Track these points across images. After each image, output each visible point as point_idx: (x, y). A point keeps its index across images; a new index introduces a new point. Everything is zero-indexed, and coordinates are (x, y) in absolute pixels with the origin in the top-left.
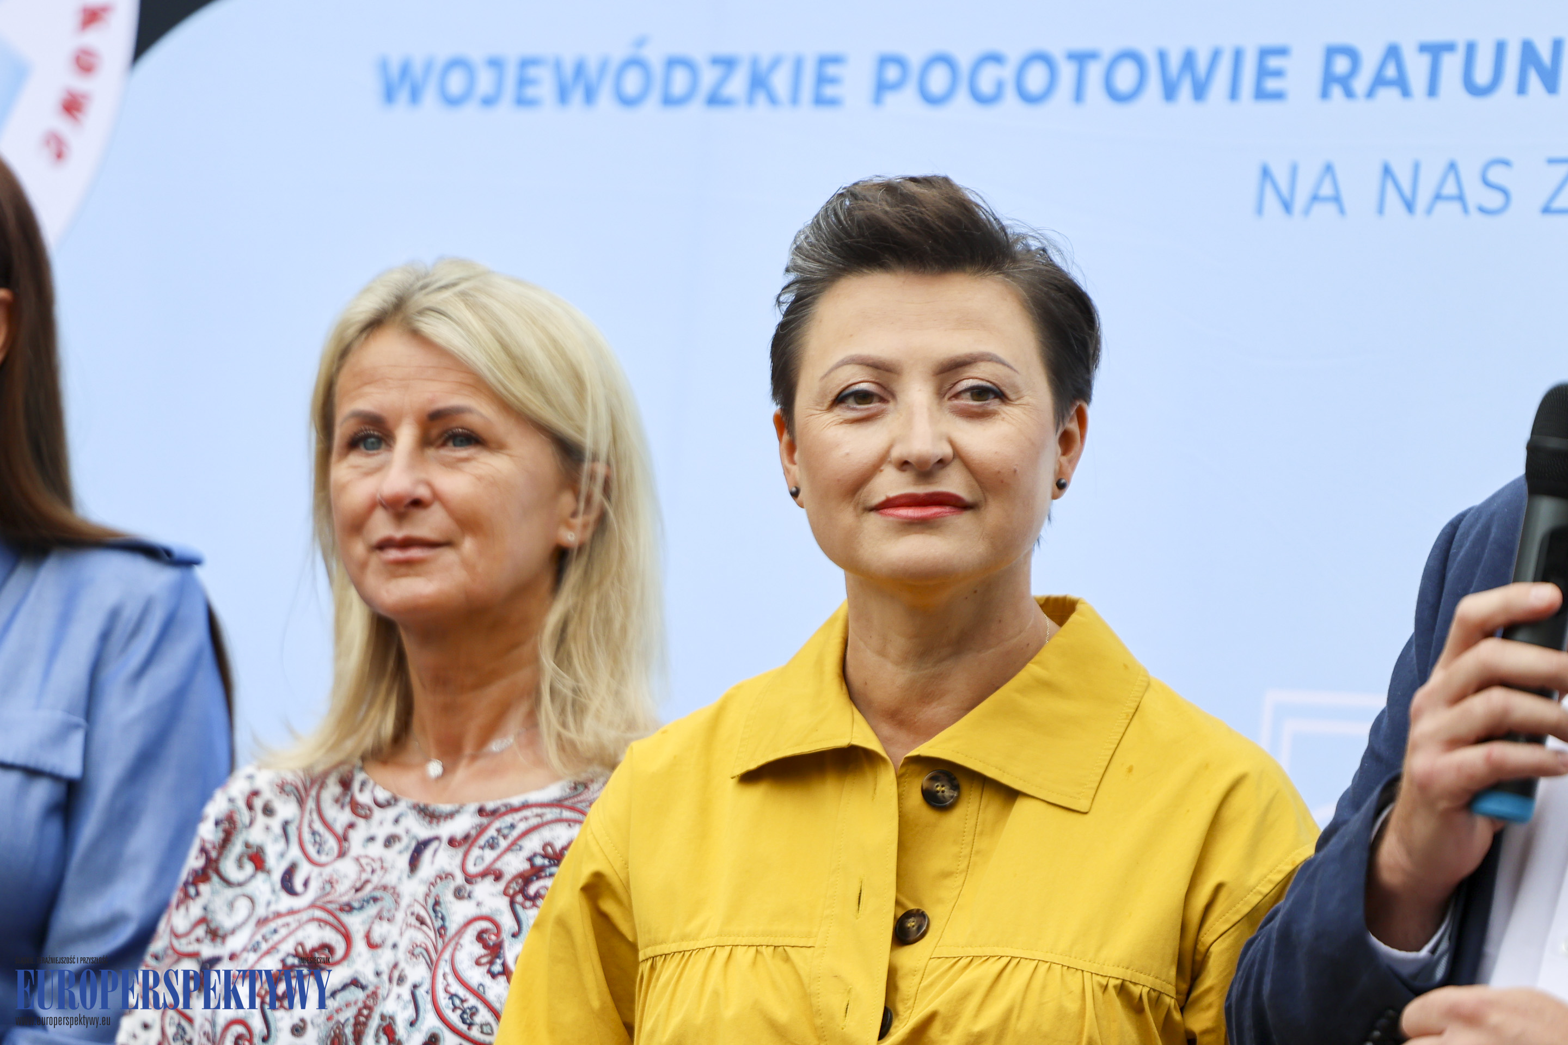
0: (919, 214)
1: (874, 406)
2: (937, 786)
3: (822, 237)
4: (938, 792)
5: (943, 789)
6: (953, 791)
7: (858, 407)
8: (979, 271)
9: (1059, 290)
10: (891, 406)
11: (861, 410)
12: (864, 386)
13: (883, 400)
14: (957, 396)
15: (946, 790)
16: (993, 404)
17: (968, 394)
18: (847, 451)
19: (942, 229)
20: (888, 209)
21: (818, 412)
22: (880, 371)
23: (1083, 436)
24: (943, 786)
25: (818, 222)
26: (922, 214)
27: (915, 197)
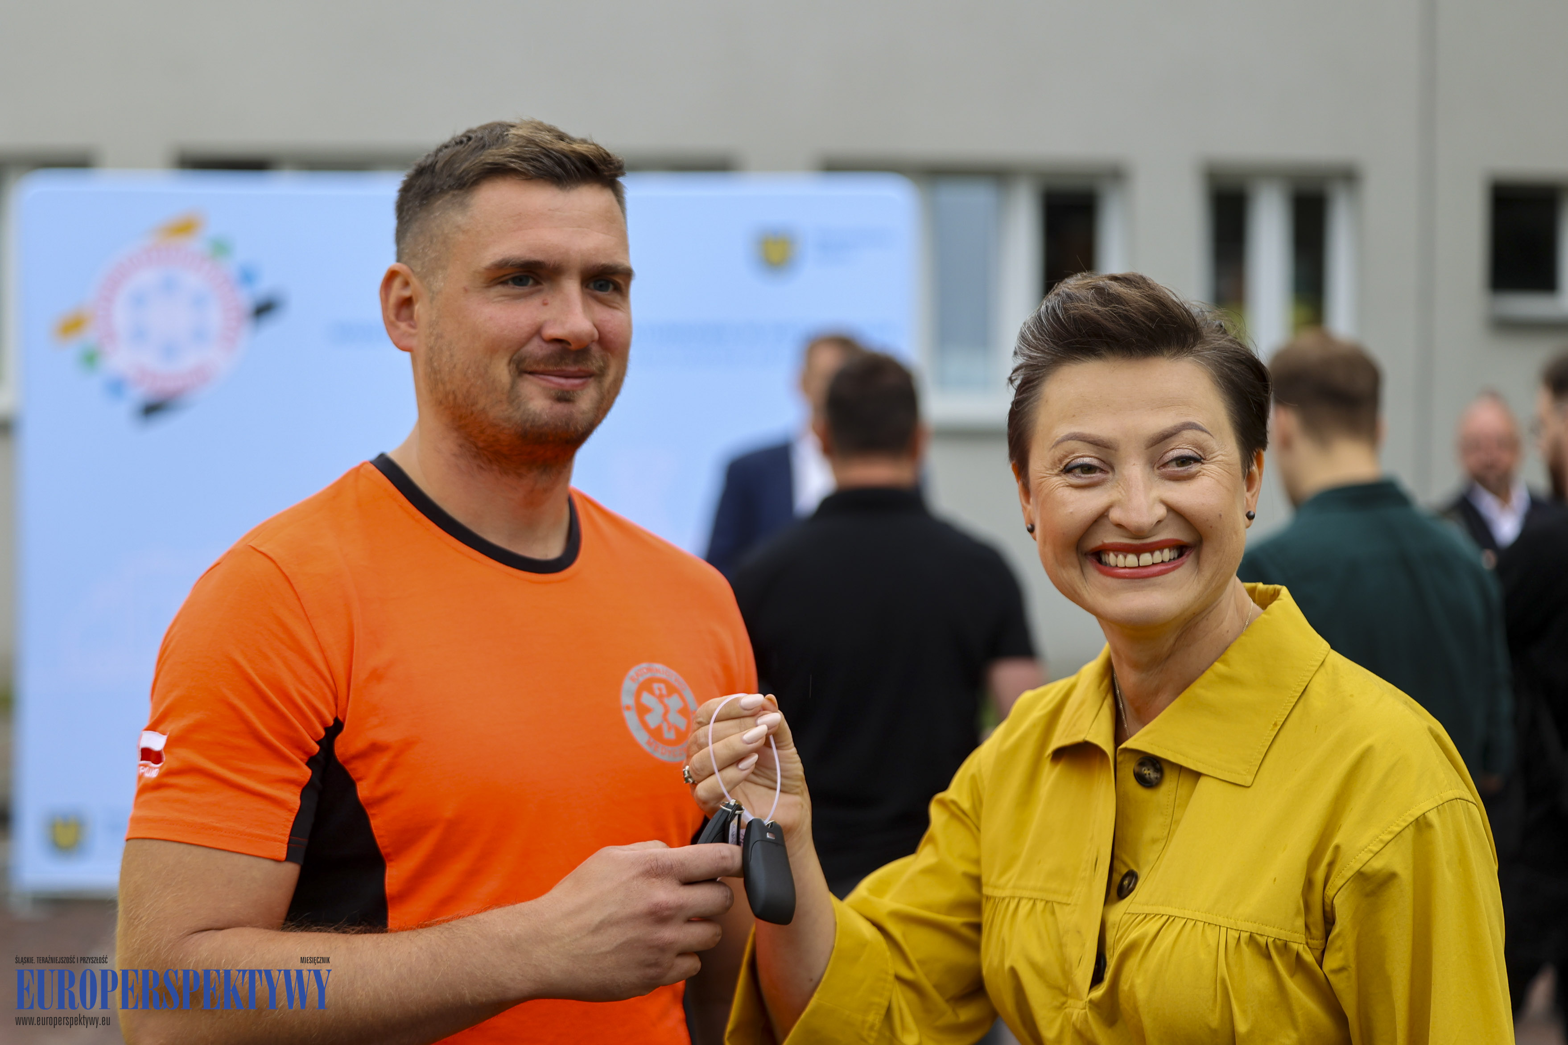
0: (1125, 312)
1: (1097, 476)
2: (1145, 770)
3: (1044, 331)
4: (1146, 774)
5: (1149, 773)
6: (1156, 773)
7: (1083, 476)
8: (1175, 355)
9: (1240, 362)
10: (1110, 476)
11: (1085, 478)
12: (1087, 460)
13: (1102, 470)
14: (1165, 465)
15: (1151, 773)
16: (1194, 468)
17: (1174, 463)
18: (1071, 510)
19: (1144, 323)
20: (1100, 308)
21: (1048, 475)
22: (1099, 447)
23: (1260, 474)
24: (1149, 770)
25: (1040, 318)
26: (1127, 311)
27: (1119, 296)
